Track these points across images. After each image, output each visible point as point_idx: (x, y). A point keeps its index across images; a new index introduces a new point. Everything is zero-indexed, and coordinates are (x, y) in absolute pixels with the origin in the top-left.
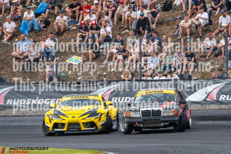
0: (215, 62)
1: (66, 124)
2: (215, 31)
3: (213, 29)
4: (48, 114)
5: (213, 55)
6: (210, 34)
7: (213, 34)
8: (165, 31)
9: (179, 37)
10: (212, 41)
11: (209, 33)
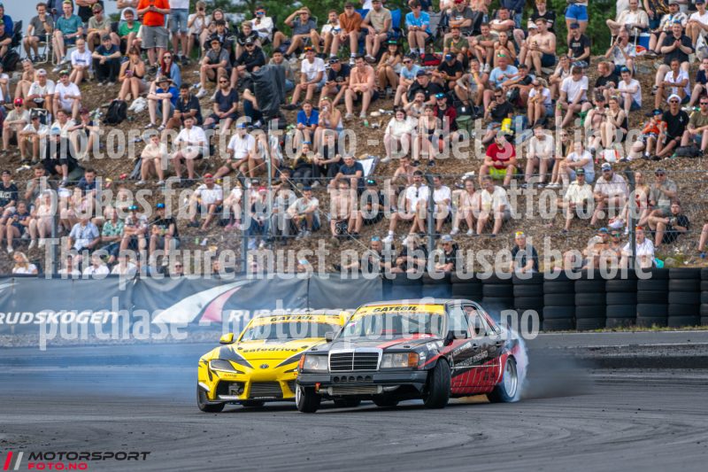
0: (219, 237)
1: (247, 384)
2: (220, 169)
3: (216, 165)
4: (207, 359)
5: (215, 223)
6: (210, 177)
7: (216, 176)
8: (110, 168)
9: (140, 182)
10: (214, 190)
11: (208, 174)
